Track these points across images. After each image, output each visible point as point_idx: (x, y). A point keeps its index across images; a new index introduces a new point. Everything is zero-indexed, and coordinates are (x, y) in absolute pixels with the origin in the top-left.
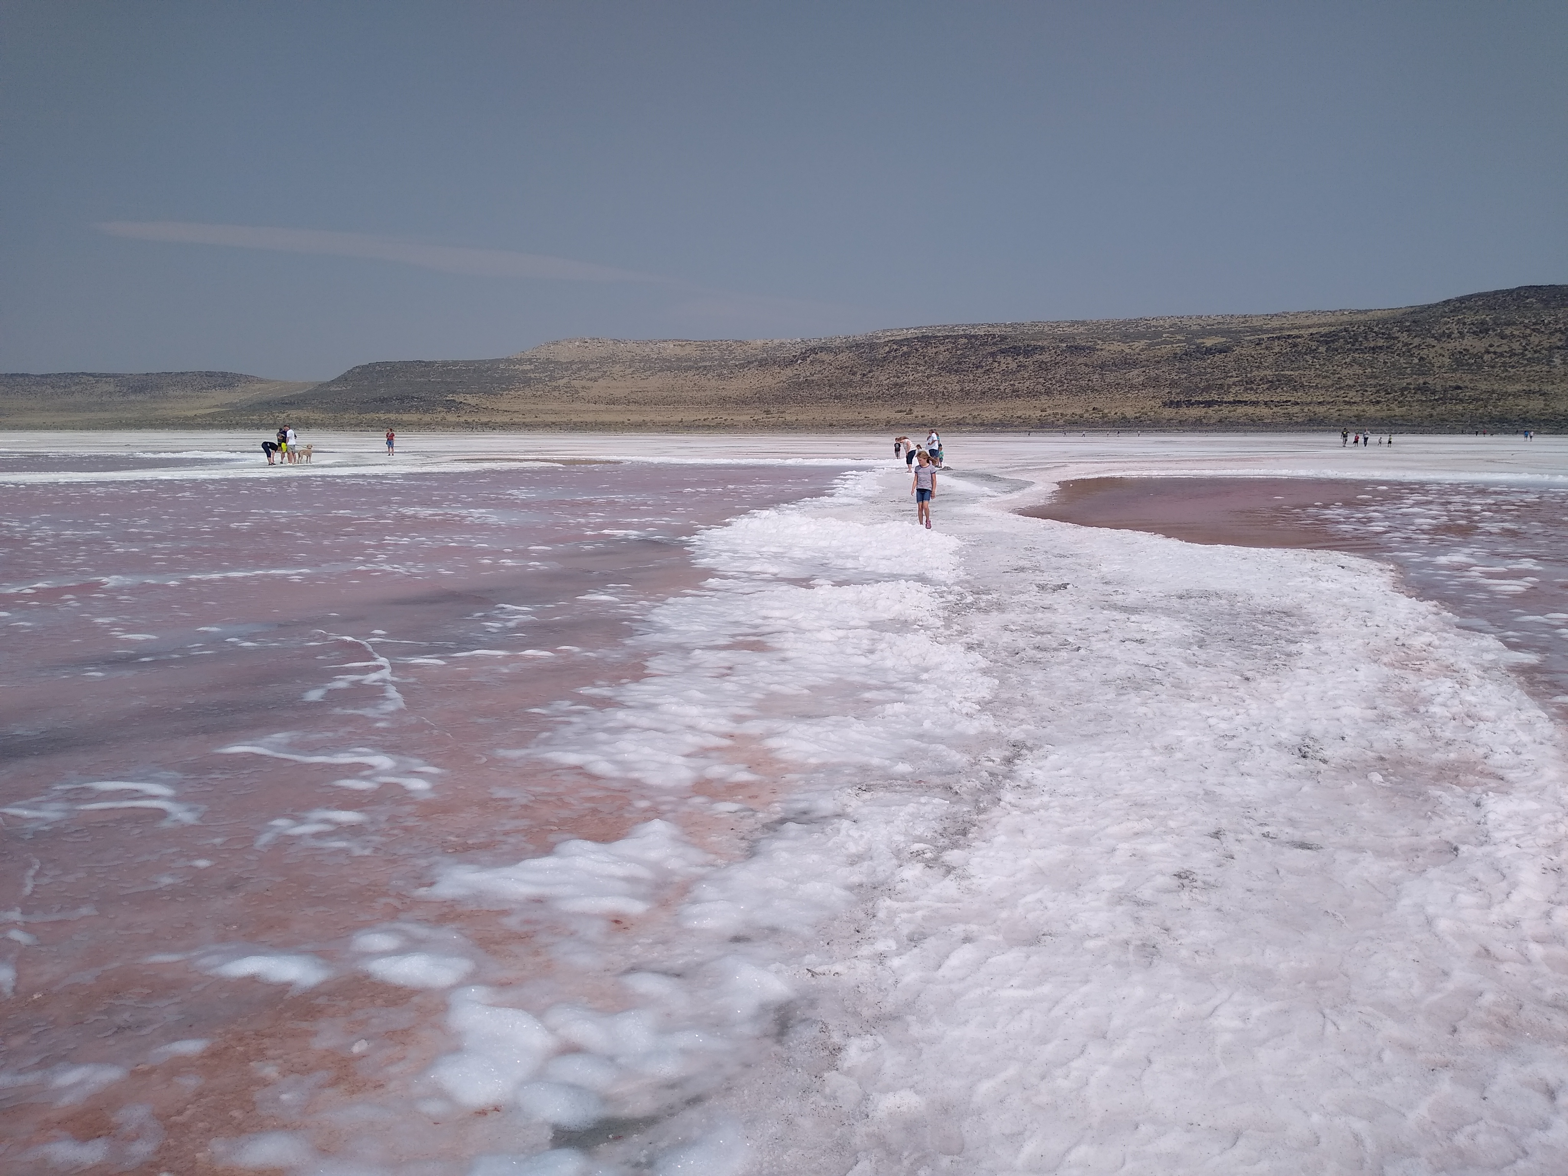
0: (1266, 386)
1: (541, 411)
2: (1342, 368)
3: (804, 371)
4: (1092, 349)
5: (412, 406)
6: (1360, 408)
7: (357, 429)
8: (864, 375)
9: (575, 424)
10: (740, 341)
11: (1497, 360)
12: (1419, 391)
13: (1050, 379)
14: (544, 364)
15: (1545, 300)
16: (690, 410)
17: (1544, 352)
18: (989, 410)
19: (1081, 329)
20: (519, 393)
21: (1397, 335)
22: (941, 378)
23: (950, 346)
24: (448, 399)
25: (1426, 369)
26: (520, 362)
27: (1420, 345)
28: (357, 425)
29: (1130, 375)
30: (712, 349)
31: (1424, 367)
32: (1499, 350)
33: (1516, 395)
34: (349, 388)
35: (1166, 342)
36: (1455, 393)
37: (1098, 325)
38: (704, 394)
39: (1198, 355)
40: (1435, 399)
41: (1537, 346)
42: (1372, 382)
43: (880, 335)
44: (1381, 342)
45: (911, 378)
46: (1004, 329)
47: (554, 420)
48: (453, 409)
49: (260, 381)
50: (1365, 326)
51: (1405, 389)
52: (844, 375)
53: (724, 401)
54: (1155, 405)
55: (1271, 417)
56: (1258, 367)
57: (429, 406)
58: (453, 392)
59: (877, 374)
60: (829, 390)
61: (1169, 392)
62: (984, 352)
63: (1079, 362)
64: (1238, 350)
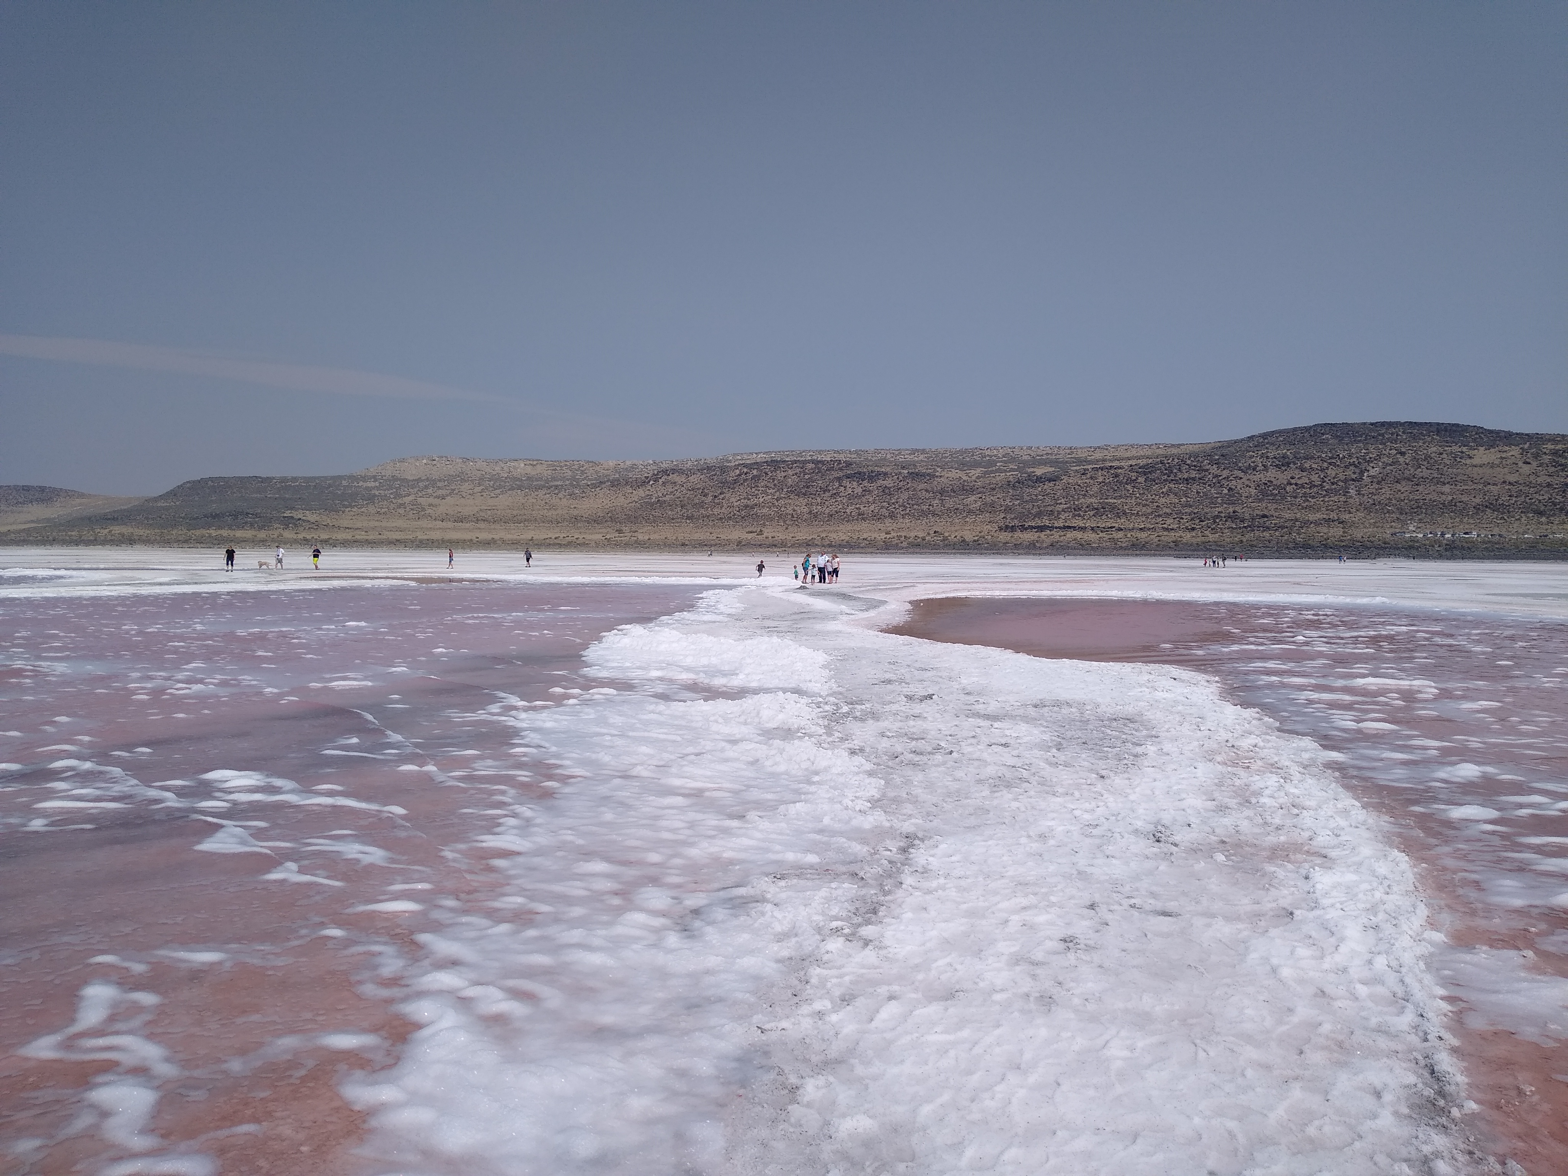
0: (1092, 513)
1: (385, 528)
2: (1160, 497)
3: (656, 491)
4: (932, 476)
5: (246, 523)
6: (1177, 534)
7: (185, 545)
8: (715, 497)
9: (421, 541)
10: (592, 462)
11: (1298, 491)
12: (1230, 519)
13: (893, 503)
14: (390, 481)
15: (1338, 436)
16: (541, 528)
17: (1340, 483)
18: (837, 531)
19: (921, 457)
20: (362, 510)
21: (1207, 467)
22: (790, 501)
23: (798, 470)
24: (285, 515)
25: (1235, 499)
26: (364, 478)
27: (1228, 477)
28: (186, 541)
29: (968, 501)
30: (564, 468)
31: (1233, 497)
32: (1299, 482)
33: (1317, 523)
34: (178, 503)
35: (999, 471)
36: (1262, 521)
37: (937, 453)
38: (555, 513)
39: (1030, 483)
40: (1244, 527)
41: (1334, 478)
42: (1188, 510)
43: (731, 458)
44: (1193, 474)
45: (761, 500)
46: (849, 455)
47: (398, 537)
48: (290, 525)
49: (82, 495)
50: (1178, 459)
51: (1217, 517)
52: (695, 496)
53: (575, 520)
54: (991, 529)
55: (1098, 542)
56: (1085, 495)
57: (265, 523)
58: (291, 509)
59: (727, 496)
60: (681, 511)
61: (1004, 518)
62: (831, 477)
63: (919, 488)
64: (1065, 479)
